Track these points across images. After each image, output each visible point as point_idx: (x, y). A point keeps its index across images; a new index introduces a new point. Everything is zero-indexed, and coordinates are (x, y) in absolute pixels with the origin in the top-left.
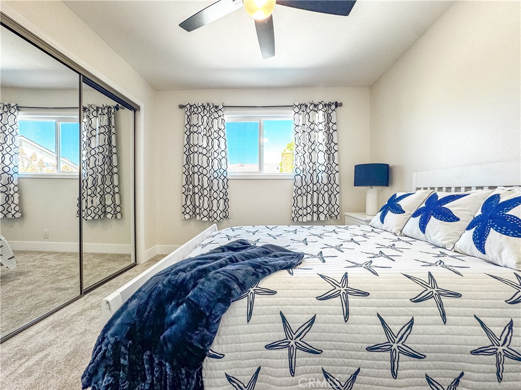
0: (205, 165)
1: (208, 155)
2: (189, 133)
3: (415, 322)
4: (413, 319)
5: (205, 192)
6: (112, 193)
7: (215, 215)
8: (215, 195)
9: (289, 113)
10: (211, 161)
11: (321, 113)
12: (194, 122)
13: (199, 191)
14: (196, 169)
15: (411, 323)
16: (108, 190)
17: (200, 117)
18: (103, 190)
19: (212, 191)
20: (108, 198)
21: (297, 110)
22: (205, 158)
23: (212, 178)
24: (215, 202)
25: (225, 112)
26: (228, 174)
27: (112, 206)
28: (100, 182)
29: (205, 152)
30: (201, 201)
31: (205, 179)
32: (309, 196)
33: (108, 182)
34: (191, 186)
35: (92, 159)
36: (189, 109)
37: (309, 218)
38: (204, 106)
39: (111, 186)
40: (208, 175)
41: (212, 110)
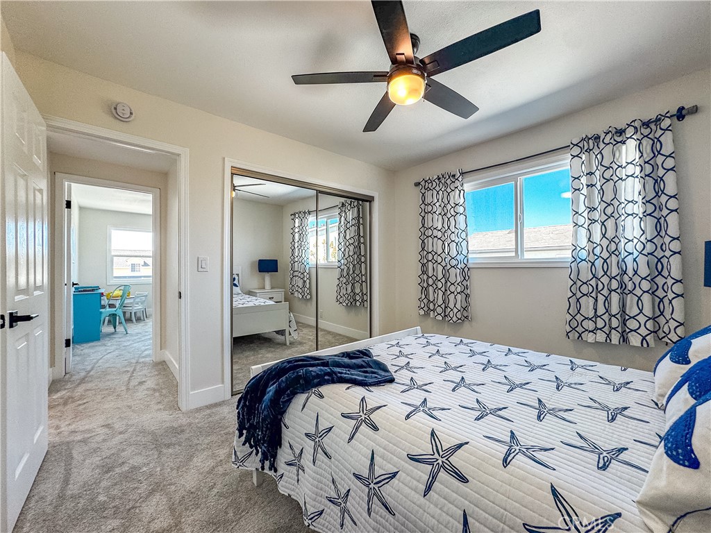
0: (440, 251)
1: (443, 239)
2: (424, 214)
3: (397, 476)
4: (397, 472)
5: (440, 285)
6: (360, 281)
7: (451, 315)
8: (453, 289)
9: (563, 159)
10: (446, 245)
11: (632, 144)
12: (428, 200)
13: (434, 282)
14: (430, 257)
15: (394, 475)
16: (357, 279)
17: (435, 193)
18: (354, 279)
19: (449, 284)
20: (357, 286)
21: (576, 151)
22: (440, 243)
23: (449, 267)
24: (452, 297)
25: (465, 180)
26: (470, 262)
27: (360, 294)
28: (351, 272)
29: (439, 235)
30: (436, 295)
31: (440, 268)
32: (601, 299)
33: (357, 272)
34: (425, 277)
35: (347, 249)
36: (423, 186)
37: (601, 337)
38: (439, 179)
39: (360, 275)
40: (444, 264)
41: (449, 182)
